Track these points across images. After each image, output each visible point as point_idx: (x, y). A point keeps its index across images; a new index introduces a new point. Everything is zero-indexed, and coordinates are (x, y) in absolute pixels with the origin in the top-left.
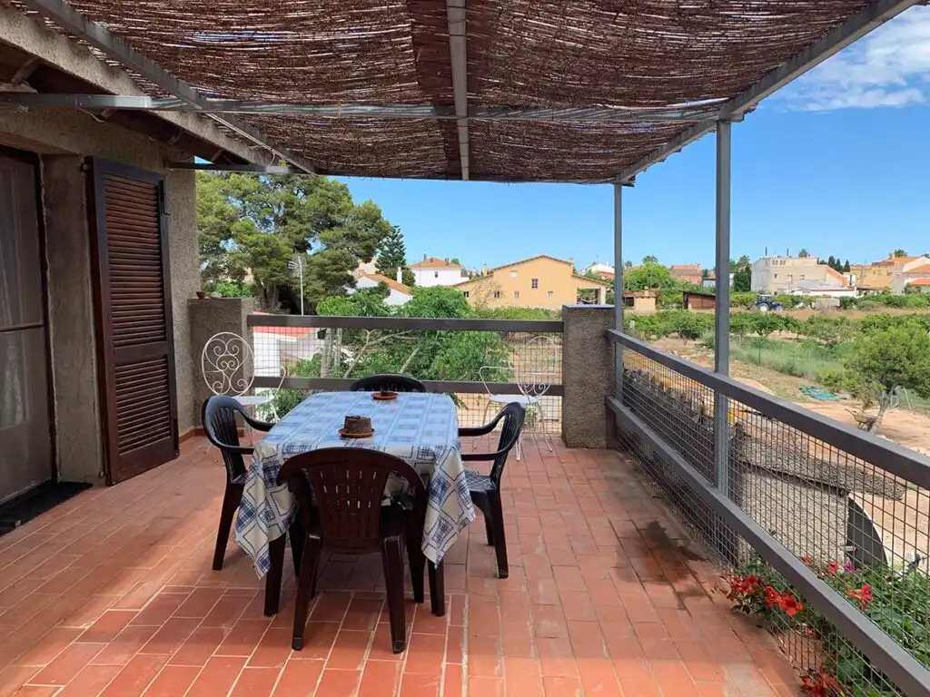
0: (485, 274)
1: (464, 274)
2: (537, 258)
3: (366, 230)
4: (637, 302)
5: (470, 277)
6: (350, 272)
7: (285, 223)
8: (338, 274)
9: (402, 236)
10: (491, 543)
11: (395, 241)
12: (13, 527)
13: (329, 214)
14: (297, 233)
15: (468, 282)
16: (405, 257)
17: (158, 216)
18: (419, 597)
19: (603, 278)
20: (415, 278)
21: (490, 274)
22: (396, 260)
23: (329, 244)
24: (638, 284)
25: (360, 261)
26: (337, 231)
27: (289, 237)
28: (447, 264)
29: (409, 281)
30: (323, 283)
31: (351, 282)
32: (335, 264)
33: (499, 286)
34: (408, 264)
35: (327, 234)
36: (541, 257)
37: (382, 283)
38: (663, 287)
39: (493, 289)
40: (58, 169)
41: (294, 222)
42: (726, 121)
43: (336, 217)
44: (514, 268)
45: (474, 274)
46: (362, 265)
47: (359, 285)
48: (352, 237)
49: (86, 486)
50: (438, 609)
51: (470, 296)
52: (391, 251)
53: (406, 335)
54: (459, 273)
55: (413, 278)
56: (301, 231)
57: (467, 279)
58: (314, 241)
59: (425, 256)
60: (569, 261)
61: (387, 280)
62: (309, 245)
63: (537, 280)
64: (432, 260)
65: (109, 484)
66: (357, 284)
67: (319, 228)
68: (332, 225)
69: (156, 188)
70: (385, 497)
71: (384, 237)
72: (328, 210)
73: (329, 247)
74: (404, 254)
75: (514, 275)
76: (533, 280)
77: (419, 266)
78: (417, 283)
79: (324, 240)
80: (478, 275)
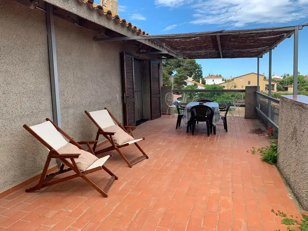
0: (231, 80)
1: (223, 80)
2: (250, 74)
3: (191, 67)
4: (289, 89)
5: (225, 81)
6: (185, 81)
7: (166, 66)
8: (181, 81)
9: (201, 68)
10: (225, 129)
11: (199, 70)
12: (141, 123)
13: (179, 63)
14: (169, 69)
15: (224, 83)
16: (202, 75)
17: (159, 70)
18: (211, 133)
19: (276, 80)
20: (206, 82)
21: (233, 80)
22: (199, 76)
23: (179, 72)
24: (290, 82)
25: (188, 77)
26: (182, 68)
27: (167, 70)
28: (217, 77)
29: (204, 83)
30: (177, 84)
31: (185, 83)
32: (180, 78)
33: (236, 84)
34: (204, 77)
35: (178, 69)
36: (252, 73)
37: (195, 84)
38: (301, 83)
39: (234, 85)
40: (145, 62)
41: (169, 66)
42: (271, 50)
43: (181, 63)
44: (241, 77)
45: (227, 80)
46: (189, 78)
47: (188, 85)
48: (186, 69)
49: (147, 120)
50: (215, 133)
51: (225, 87)
52: (198, 73)
53: (204, 97)
54: (221, 80)
55: (205, 82)
56: (170, 68)
57: (224, 82)
58: (174, 71)
59: (209, 74)
60: (262, 74)
61: (197, 83)
62: (173, 73)
63: (250, 81)
64: (212, 76)
65: (152, 120)
66: (187, 84)
67: (176, 67)
68: (180, 66)
69: (158, 64)
70: (206, 115)
71: (196, 69)
72: (179, 61)
73: (179, 73)
74: (202, 74)
75: (241, 80)
76: (248, 82)
77: (208, 78)
78: (206, 84)
79: (177, 71)
80: (228, 80)
